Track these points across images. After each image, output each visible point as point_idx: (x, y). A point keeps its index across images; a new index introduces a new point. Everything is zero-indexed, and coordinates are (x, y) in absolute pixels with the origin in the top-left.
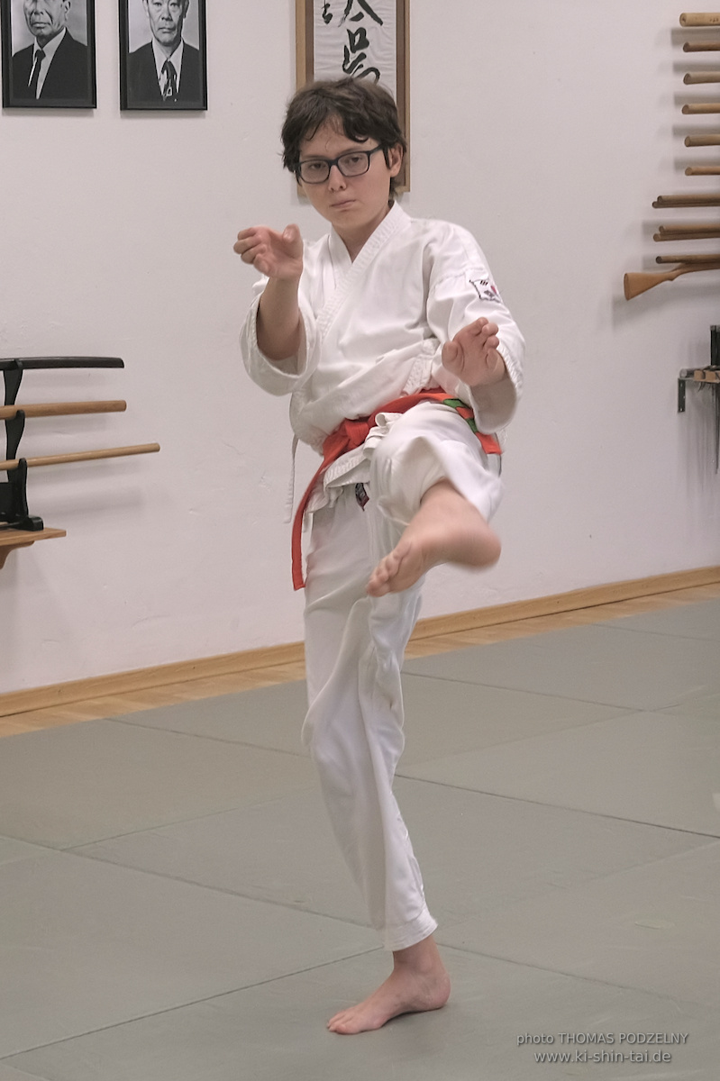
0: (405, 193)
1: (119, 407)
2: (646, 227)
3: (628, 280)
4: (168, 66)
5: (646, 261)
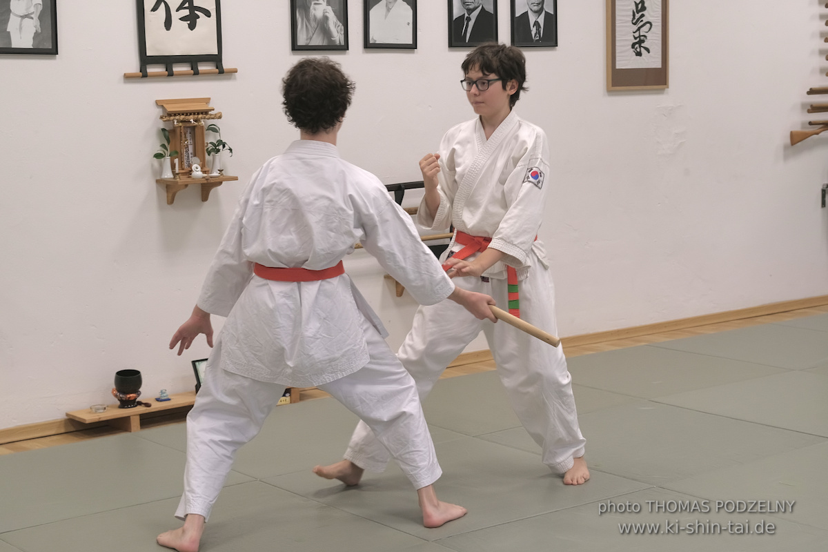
0: (666, 89)
2: (803, 105)
3: (792, 135)
4: (536, 24)
5: (803, 124)
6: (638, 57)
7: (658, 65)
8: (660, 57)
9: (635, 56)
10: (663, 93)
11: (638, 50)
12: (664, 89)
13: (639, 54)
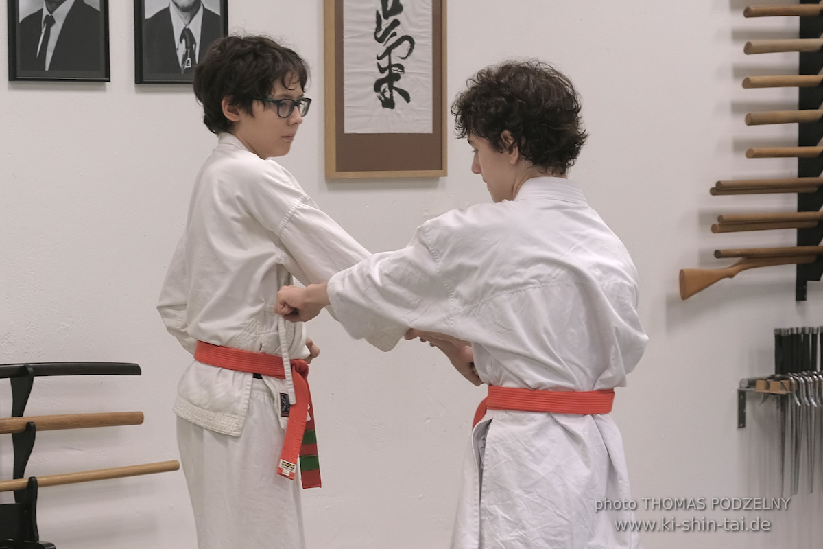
0: (441, 178)
1: (135, 419)
2: (703, 217)
3: (684, 278)
4: (187, 34)
5: (702, 256)
6: (388, 110)
7: (426, 127)
8: (430, 109)
9: (381, 107)
10: (435, 187)
11: (387, 95)
12: (436, 179)
13: (389, 103)
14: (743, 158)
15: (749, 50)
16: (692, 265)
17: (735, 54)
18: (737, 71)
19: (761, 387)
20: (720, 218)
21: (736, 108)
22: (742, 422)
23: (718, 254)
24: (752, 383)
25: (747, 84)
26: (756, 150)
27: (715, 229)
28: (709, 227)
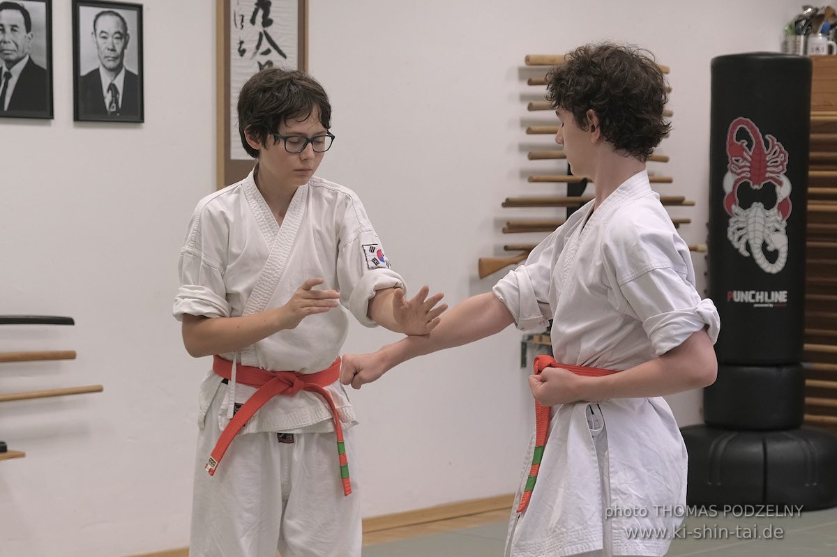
1: (71, 356)
2: (497, 222)
3: (482, 264)
4: (112, 87)
5: (496, 249)
14: (526, 183)
15: (531, 108)
16: (489, 255)
17: (522, 111)
18: (523, 123)
19: (536, 340)
20: (508, 224)
21: (522, 148)
22: (524, 363)
23: (506, 248)
24: (531, 337)
25: (530, 132)
26: (535, 177)
27: (505, 231)
28: (501, 230)
